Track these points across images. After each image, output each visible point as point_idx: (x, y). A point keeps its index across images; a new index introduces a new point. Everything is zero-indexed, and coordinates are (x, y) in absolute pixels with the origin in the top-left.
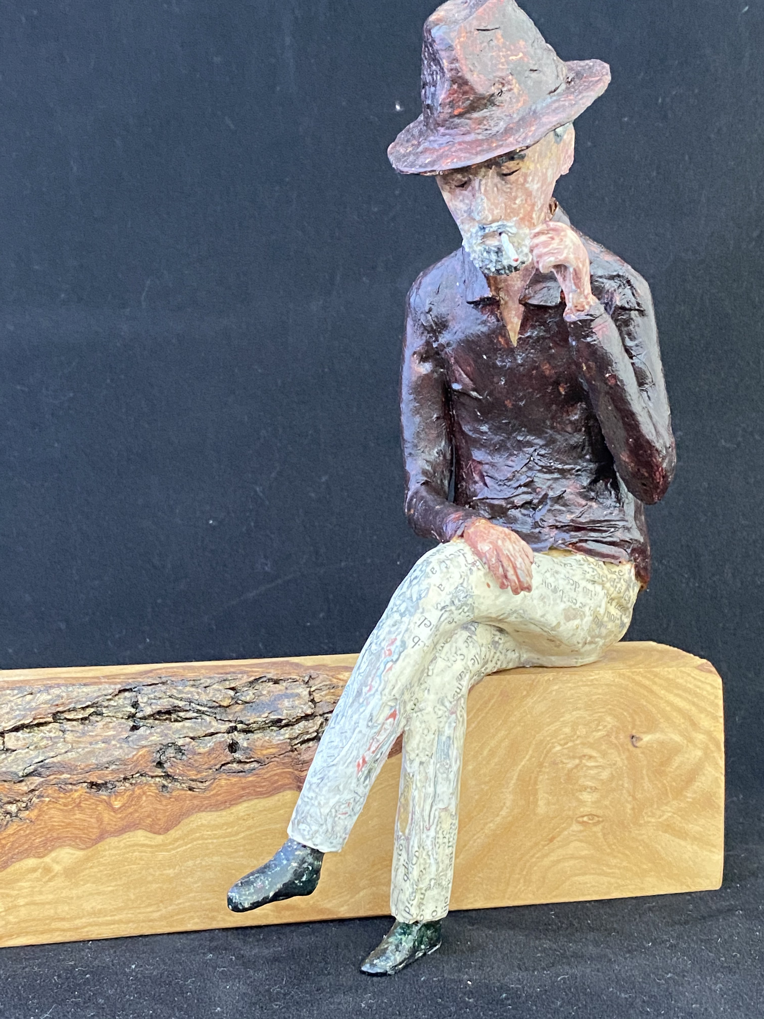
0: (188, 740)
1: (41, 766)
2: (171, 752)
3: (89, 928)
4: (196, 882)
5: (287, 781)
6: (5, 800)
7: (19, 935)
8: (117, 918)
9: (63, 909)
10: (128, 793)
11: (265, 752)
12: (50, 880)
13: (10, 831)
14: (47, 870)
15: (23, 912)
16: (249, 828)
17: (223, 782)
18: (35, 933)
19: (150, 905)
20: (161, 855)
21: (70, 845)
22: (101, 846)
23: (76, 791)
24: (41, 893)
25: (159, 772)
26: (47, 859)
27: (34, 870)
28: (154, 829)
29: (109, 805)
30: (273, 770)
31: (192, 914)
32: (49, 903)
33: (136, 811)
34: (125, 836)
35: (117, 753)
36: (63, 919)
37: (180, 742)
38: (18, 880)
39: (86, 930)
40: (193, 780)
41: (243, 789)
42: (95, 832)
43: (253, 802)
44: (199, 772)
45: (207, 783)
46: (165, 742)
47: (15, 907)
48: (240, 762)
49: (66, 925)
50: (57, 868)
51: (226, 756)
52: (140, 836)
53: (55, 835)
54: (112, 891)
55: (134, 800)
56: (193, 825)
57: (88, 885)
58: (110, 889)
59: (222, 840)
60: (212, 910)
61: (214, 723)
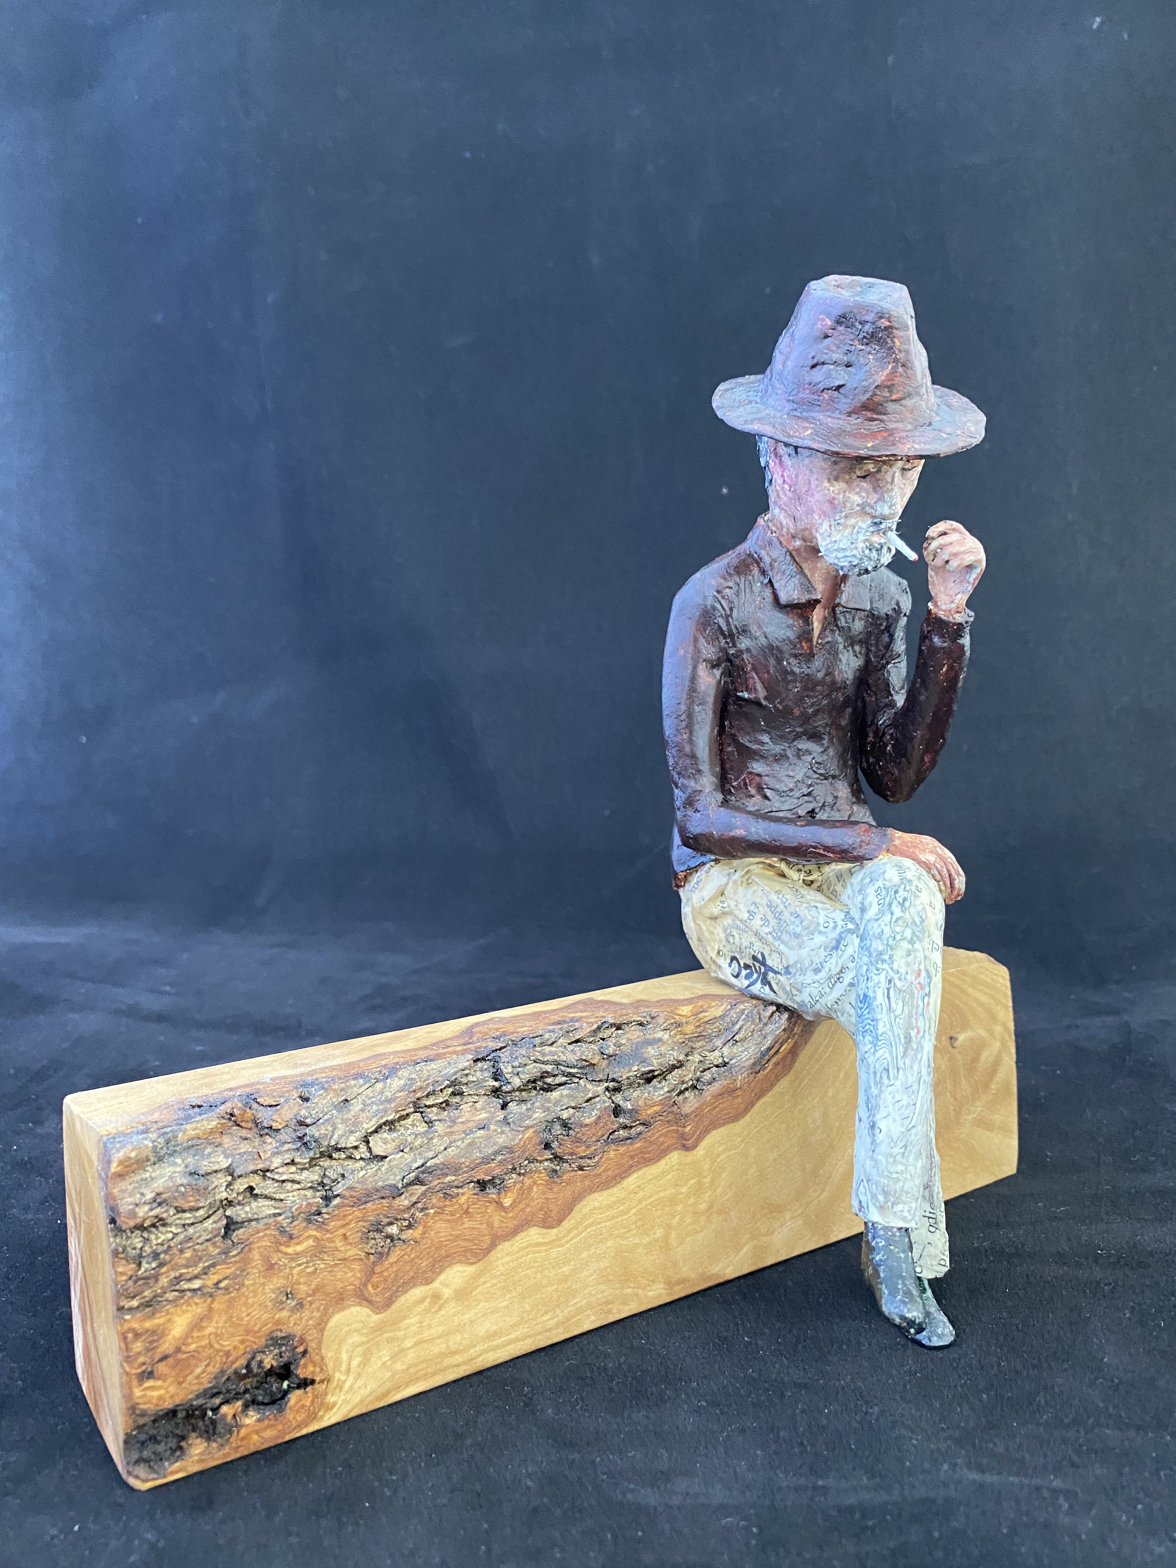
0: (572, 1111)
1: (423, 1172)
2: (557, 1129)
3: (484, 1356)
4: (591, 1275)
5: (673, 1141)
6: (386, 1220)
7: (407, 1384)
8: (512, 1336)
9: (455, 1340)
10: (518, 1186)
11: (649, 1112)
12: (440, 1309)
13: (393, 1258)
14: (436, 1297)
15: (411, 1355)
16: (640, 1202)
17: (612, 1154)
18: (426, 1377)
19: (546, 1313)
20: (554, 1252)
21: (460, 1262)
22: (493, 1255)
23: (463, 1194)
24: (430, 1326)
25: (548, 1155)
26: (436, 1284)
27: (422, 1300)
28: (548, 1223)
29: (499, 1204)
30: (658, 1131)
31: (589, 1312)
32: (439, 1337)
33: (527, 1205)
34: (518, 1238)
35: (501, 1140)
36: (455, 1353)
37: (565, 1115)
38: (405, 1317)
39: (481, 1358)
40: (581, 1158)
41: (632, 1157)
42: (487, 1240)
43: (641, 1172)
44: (588, 1147)
45: (597, 1159)
46: (549, 1118)
47: (402, 1350)
48: (625, 1127)
49: (459, 1359)
50: (447, 1292)
51: (613, 1123)
52: (534, 1234)
53: (443, 1252)
54: (507, 1306)
55: (524, 1194)
56: (585, 1210)
57: (482, 1304)
58: (505, 1303)
59: (615, 1220)
60: (608, 1303)
61: (589, 1086)
